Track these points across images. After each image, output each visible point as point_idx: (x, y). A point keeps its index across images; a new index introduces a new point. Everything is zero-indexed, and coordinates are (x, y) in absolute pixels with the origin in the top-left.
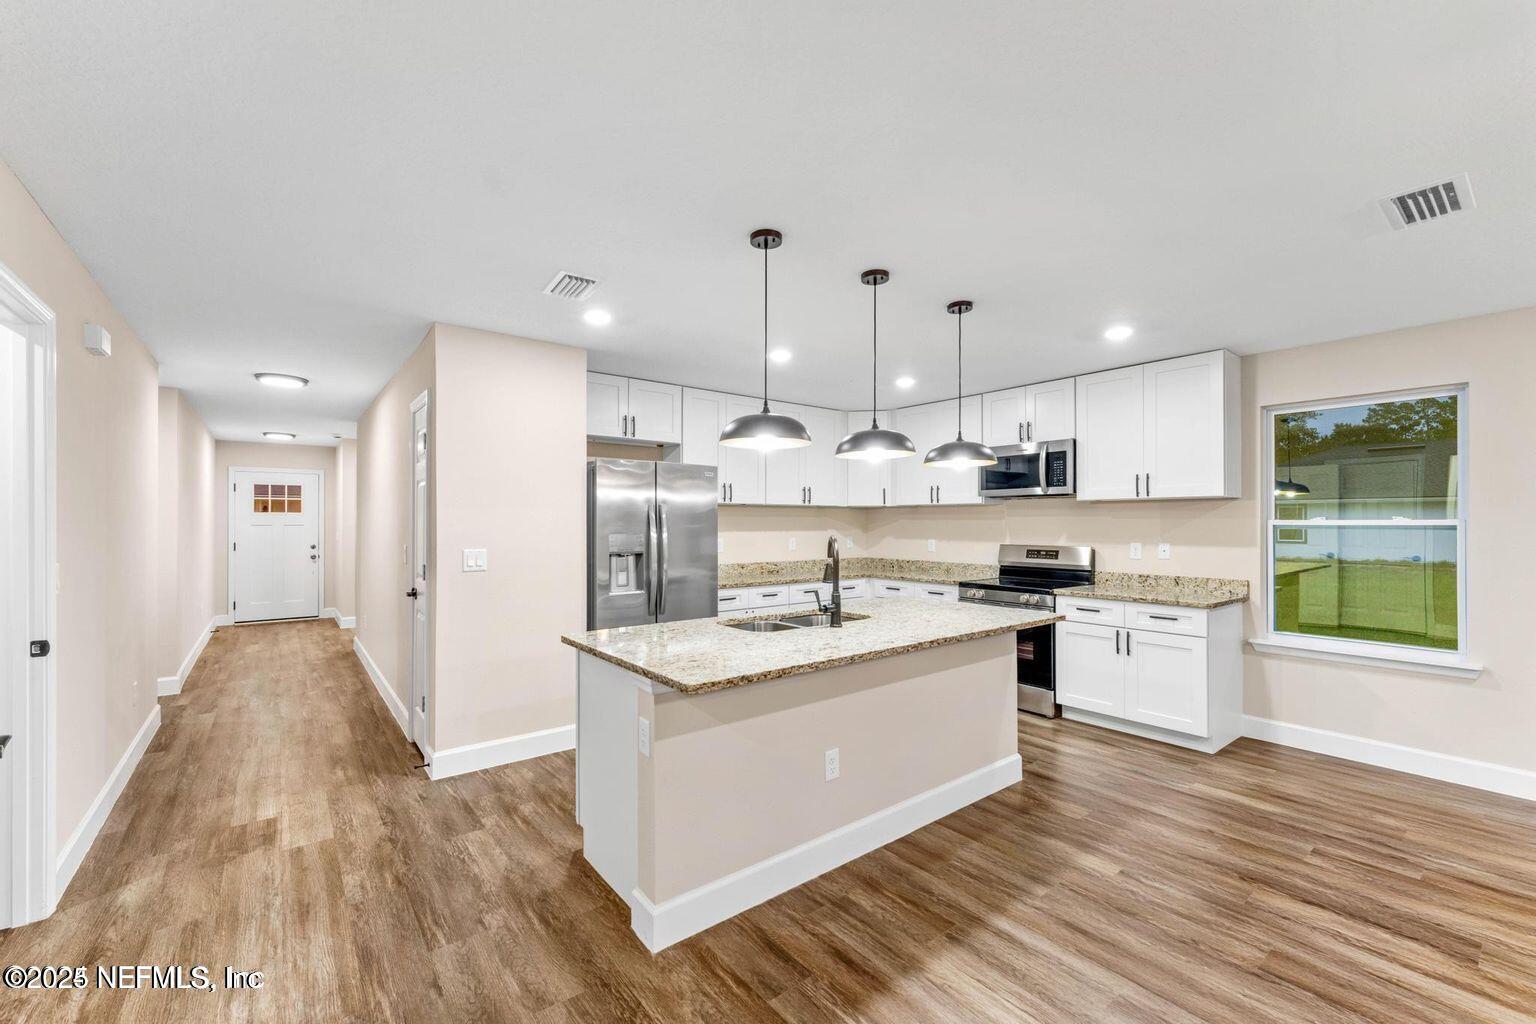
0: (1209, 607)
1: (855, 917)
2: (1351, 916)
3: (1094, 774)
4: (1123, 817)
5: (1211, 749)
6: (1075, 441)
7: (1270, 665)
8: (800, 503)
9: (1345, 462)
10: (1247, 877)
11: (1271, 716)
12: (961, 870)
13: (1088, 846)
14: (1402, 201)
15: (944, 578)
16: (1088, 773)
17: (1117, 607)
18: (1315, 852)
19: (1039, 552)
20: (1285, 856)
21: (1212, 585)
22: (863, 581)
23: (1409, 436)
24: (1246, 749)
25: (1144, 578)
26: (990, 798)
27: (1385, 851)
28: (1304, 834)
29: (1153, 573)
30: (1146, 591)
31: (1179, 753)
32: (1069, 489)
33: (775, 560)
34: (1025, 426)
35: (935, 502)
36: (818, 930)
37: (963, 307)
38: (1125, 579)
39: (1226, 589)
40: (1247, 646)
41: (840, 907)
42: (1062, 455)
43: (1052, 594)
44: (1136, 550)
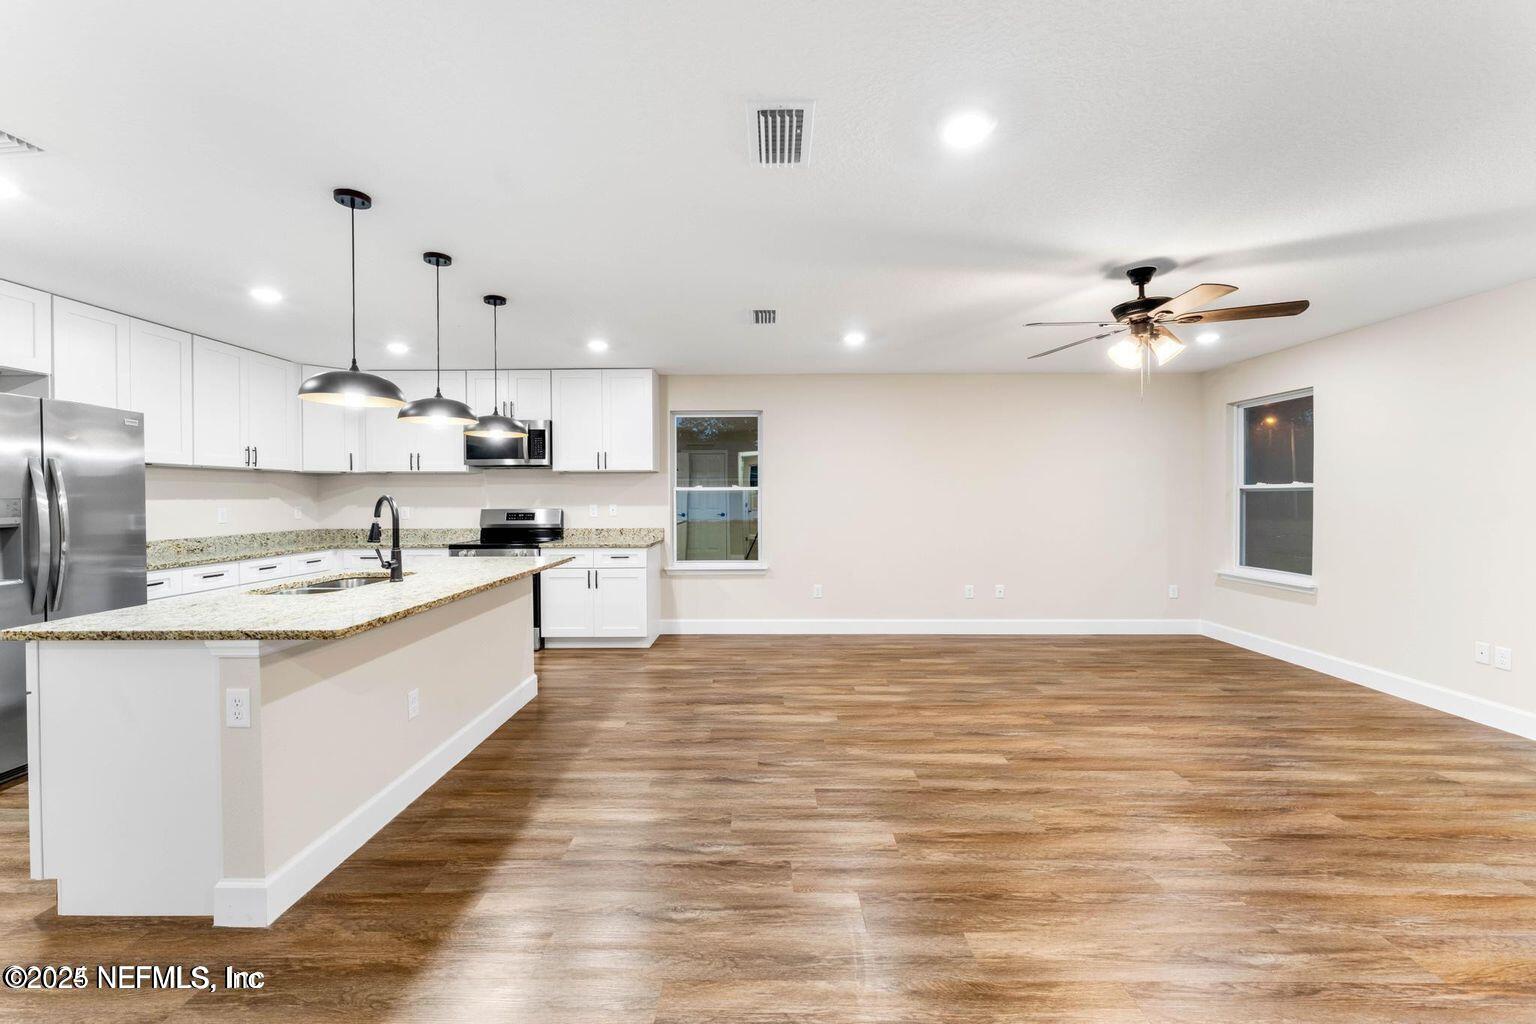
0: (648, 546)
1: (460, 817)
2: (737, 703)
3: (586, 677)
4: (616, 695)
5: (647, 645)
6: (551, 422)
7: (676, 583)
8: (243, 465)
9: (693, 452)
10: (689, 703)
11: (676, 618)
12: (524, 759)
13: (601, 717)
14: (757, 312)
15: (422, 543)
16: (581, 677)
17: (588, 553)
18: (714, 681)
19: (518, 514)
20: (703, 688)
21: (643, 533)
22: (330, 553)
23: (703, 437)
24: (665, 641)
25: (599, 531)
26: (519, 712)
27: (740, 671)
28: (707, 675)
29: (605, 527)
30: (600, 539)
31: (629, 653)
32: (545, 462)
33: (197, 536)
34: (509, 405)
35: (415, 469)
36: (432, 837)
38: (586, 532)
39: (651, 534)
40: (663, 572)
41: (443, 817)
42: (542, 433)
43: (537, 547)
44: (593, 510)
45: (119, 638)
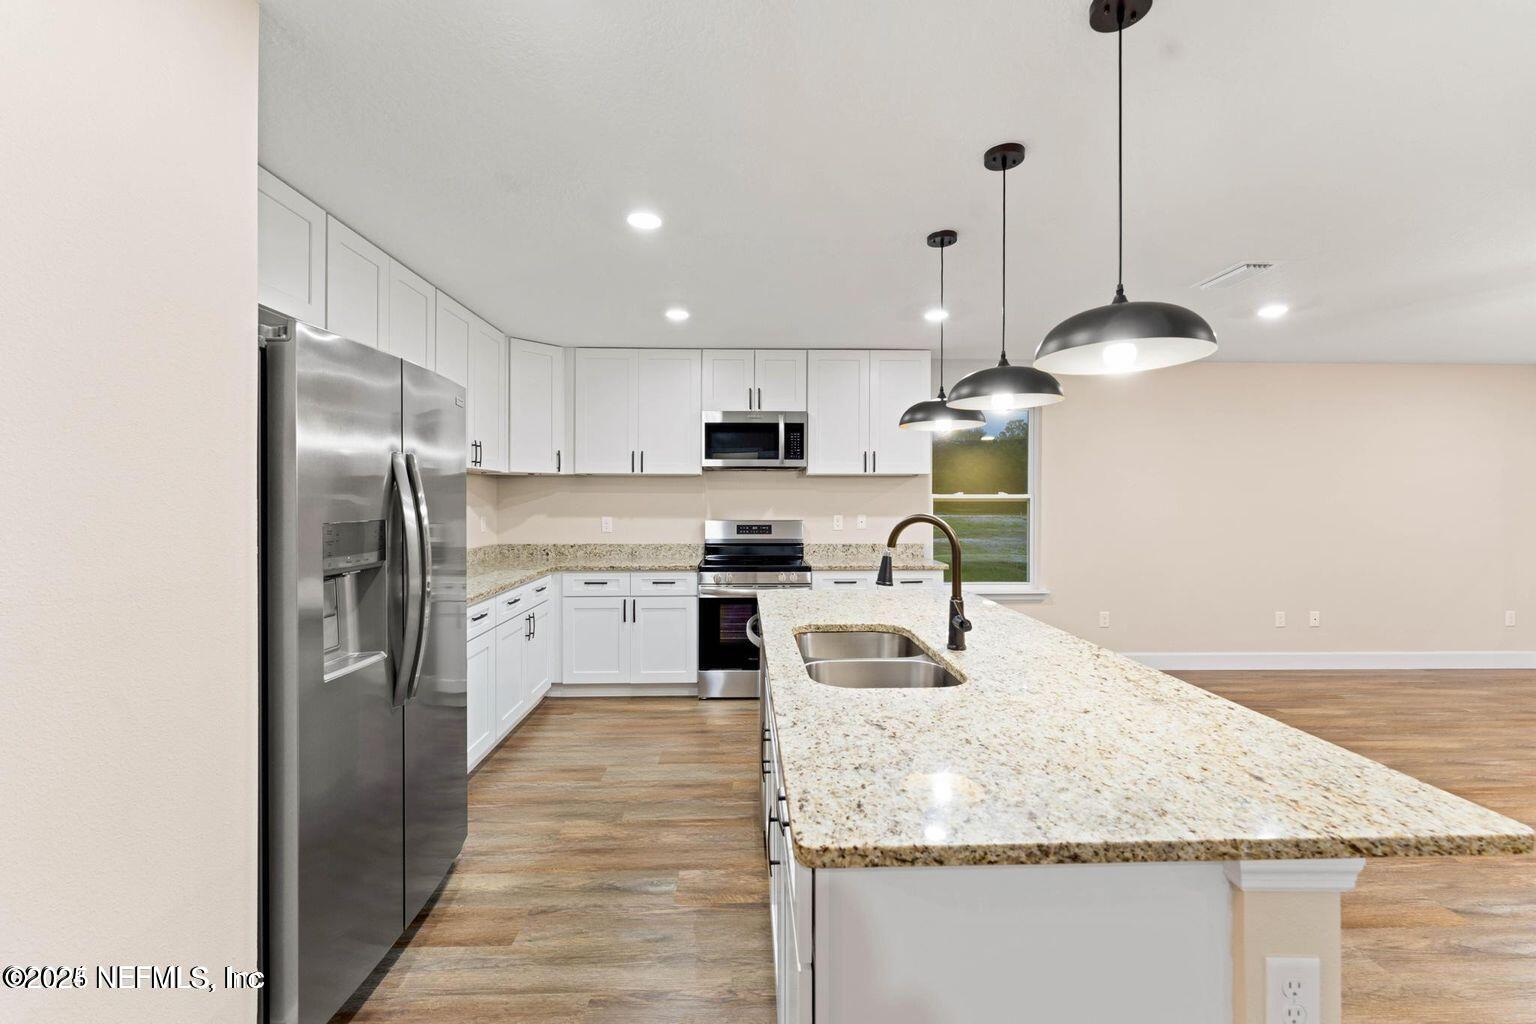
6: (807, 414)
19: (751, 527)
29: (853, 543)
30: (843, 559)
32: (803, 462)
34: (756, 393)
35: (638, 471)
37: (947, 239)
38: (830, 550)
42: (798, 427)
44: (838, 522)
45: (1075, 858)
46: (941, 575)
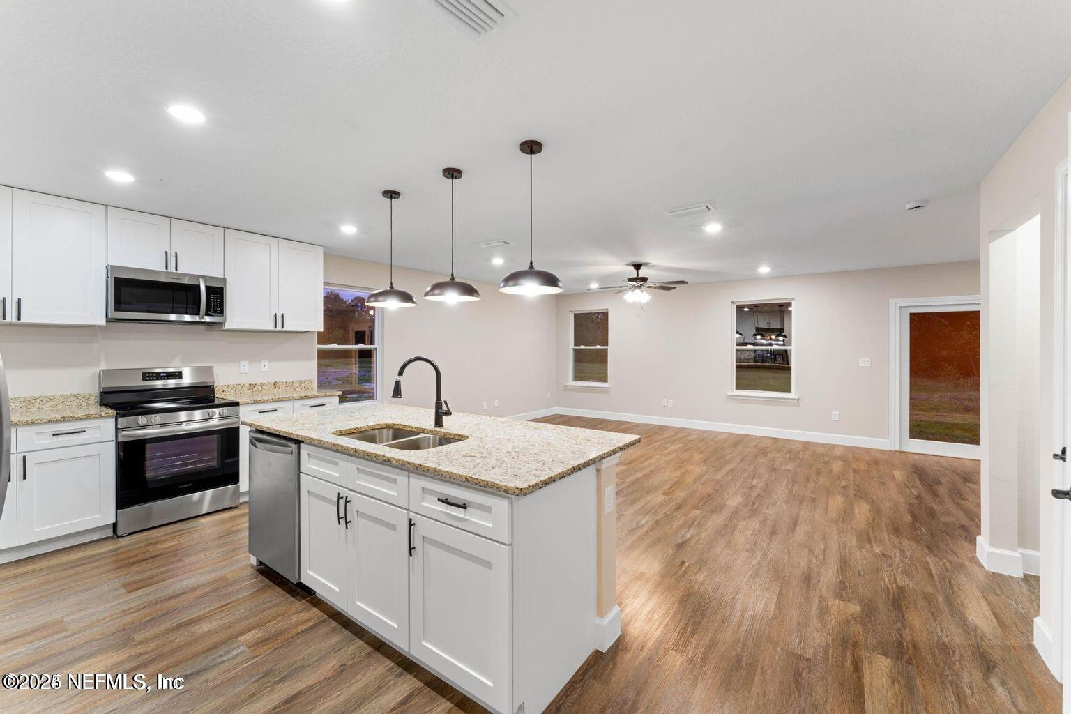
19: (159, 373)
21: (295, 385)
25: (252, 386)
29: (258, 381)
34: (173, 256)
37: (394, 195)
38: (238, 388)
39: (302, 385)
42: (220, 290)
44: (245, 366)
46: (337, 399)
